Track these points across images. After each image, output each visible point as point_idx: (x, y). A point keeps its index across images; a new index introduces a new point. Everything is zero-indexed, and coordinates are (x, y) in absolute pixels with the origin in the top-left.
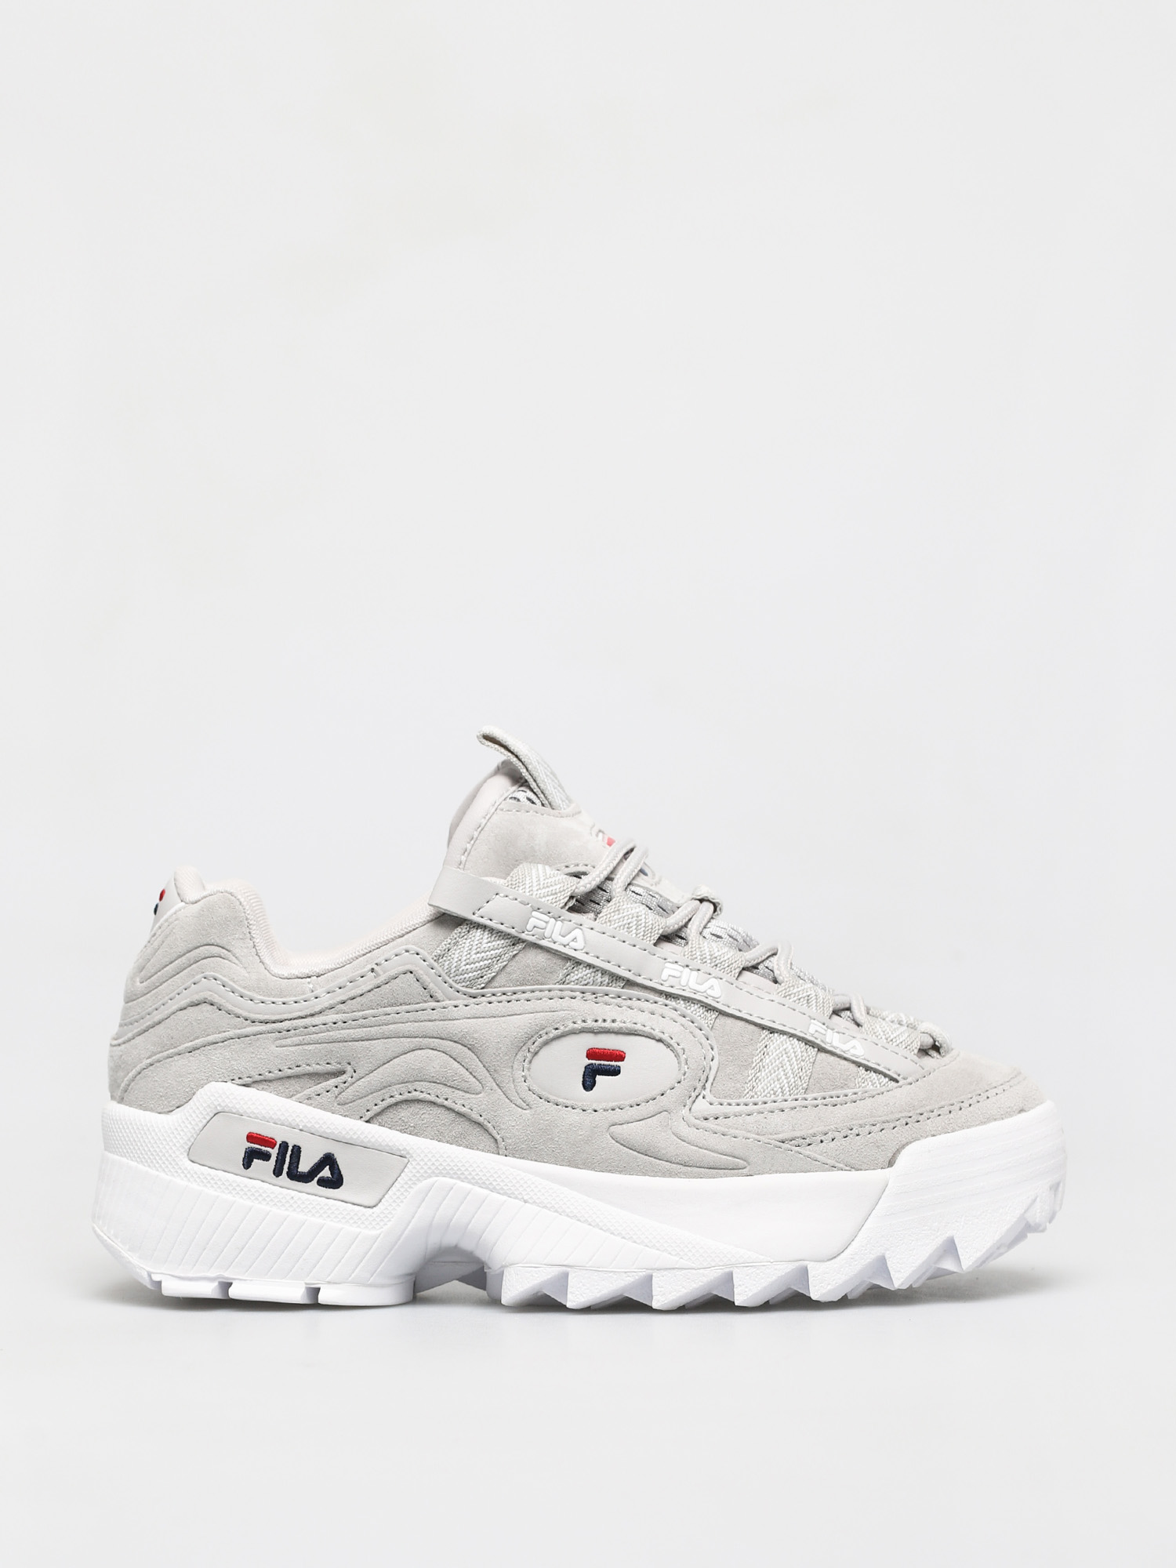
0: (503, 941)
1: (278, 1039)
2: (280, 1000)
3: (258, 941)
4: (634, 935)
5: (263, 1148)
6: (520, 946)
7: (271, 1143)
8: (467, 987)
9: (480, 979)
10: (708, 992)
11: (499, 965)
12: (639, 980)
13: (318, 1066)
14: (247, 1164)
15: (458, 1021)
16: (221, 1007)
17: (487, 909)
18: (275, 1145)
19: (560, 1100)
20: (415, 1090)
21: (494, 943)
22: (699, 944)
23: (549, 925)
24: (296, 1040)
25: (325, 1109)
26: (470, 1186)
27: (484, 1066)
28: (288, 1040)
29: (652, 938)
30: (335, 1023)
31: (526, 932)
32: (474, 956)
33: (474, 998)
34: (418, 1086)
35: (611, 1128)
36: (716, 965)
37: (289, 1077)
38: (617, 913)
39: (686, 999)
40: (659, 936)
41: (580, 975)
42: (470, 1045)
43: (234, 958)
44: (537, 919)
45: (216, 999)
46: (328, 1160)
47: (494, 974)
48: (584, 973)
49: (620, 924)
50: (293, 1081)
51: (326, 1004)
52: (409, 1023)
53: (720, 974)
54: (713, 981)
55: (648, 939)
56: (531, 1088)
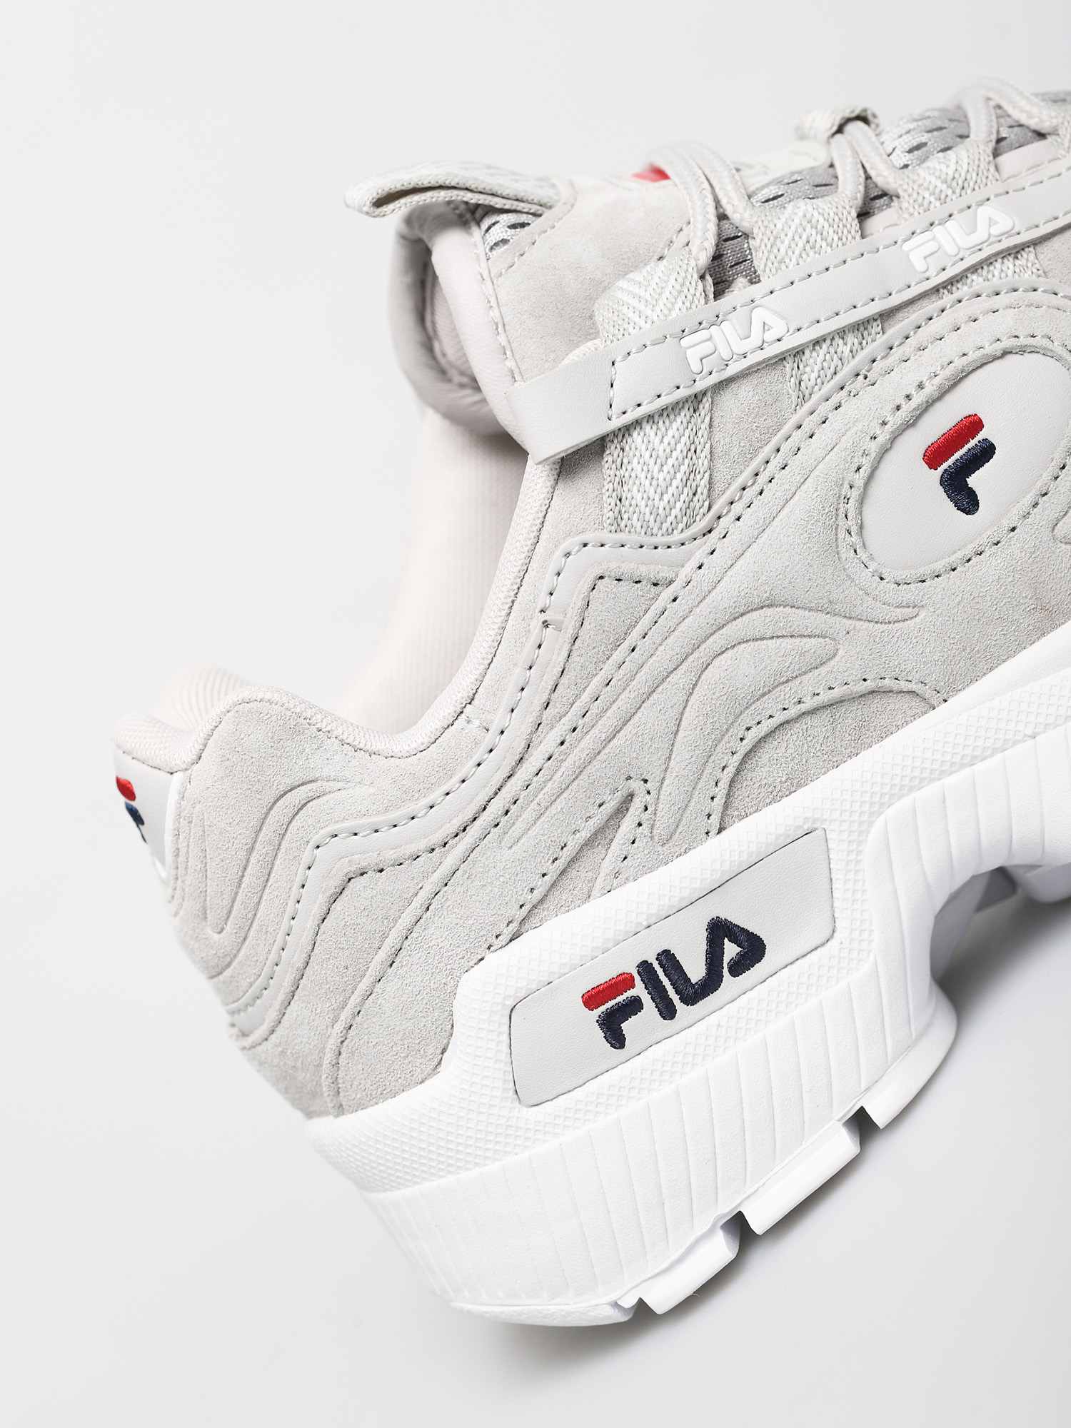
0: (679, 419)
1: (501, 838)
2: (453, 783)
3: (340, 731)
4: (829, 250)
5: (620, 999)
6: (706, 403)
7: (624, 982)
8: (687, 526)
9: (696, 499)
10: (992, 232)
11: (703, 455)
12: (896, 300)
13: (591, 822)
14: (617, 1039)
15: (722, 583)
16: (381, 866)
17: (621, 397)
18: (632, 978)
19: (952, 559)
20: (748, 729)
21: (670, 433)
22: (914, 182)
23: (715, 337)
24: (528, 814)
25: (651, 870)
26: (936, 786)
27: (810, 610)
28: (518, 824)
29: (853, 232)
30: (562, 743)
31: (698, 378)
32: (661, 476)
33: (710, 531)
34: (746, 719)
35: (1056, 531)
36: (963, 188)
37: (563, 873)
38: (778, 242)
39: (975, 269)
40: (856, 221)
41: (817, 368)
42: (768, 599)
43: (332, 784)
44: (695, 348)
45: (362, 861)
46: (719, 930)
47: (707, 475)
48: (820, 360)
49: (797, 252)
50: (572, 873)
51: (527, 728)
52: (661, 648)
53: (980, 194)
54: (983, 212)
55: (850, 237)
56: (898, 579)
